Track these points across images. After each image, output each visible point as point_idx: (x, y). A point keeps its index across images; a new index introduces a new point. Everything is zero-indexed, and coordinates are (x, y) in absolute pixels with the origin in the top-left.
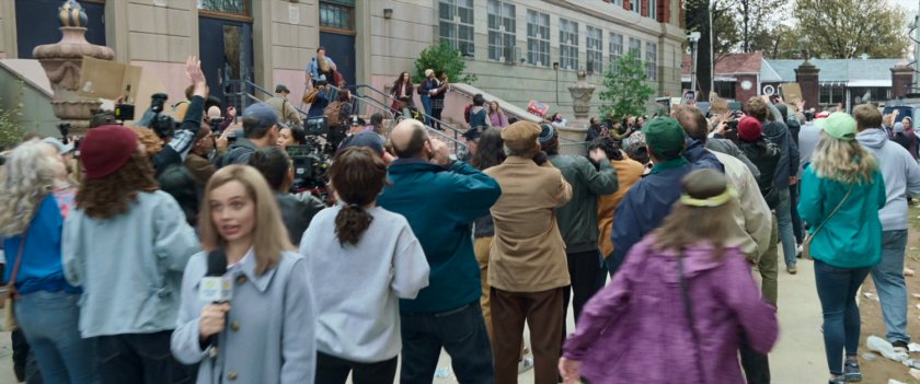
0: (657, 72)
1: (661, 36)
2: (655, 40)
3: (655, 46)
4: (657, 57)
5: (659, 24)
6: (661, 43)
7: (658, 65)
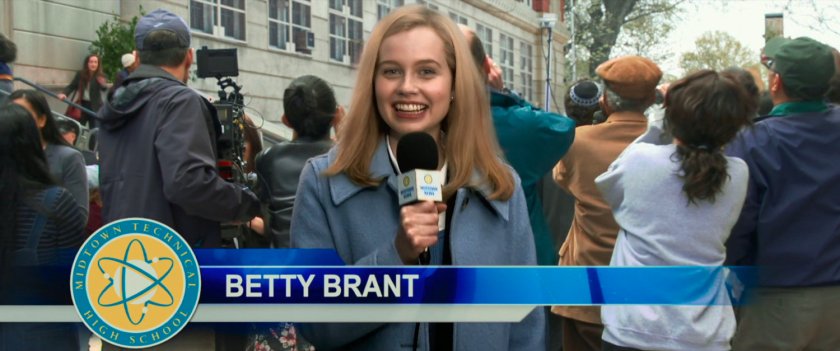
0: (534, 88)
1: (539, 33)
2: (531, 38)
3: (530, 48)
4: (534, 64)
5: (535, 14)
6: (539, 43)
7: (534, 78)
